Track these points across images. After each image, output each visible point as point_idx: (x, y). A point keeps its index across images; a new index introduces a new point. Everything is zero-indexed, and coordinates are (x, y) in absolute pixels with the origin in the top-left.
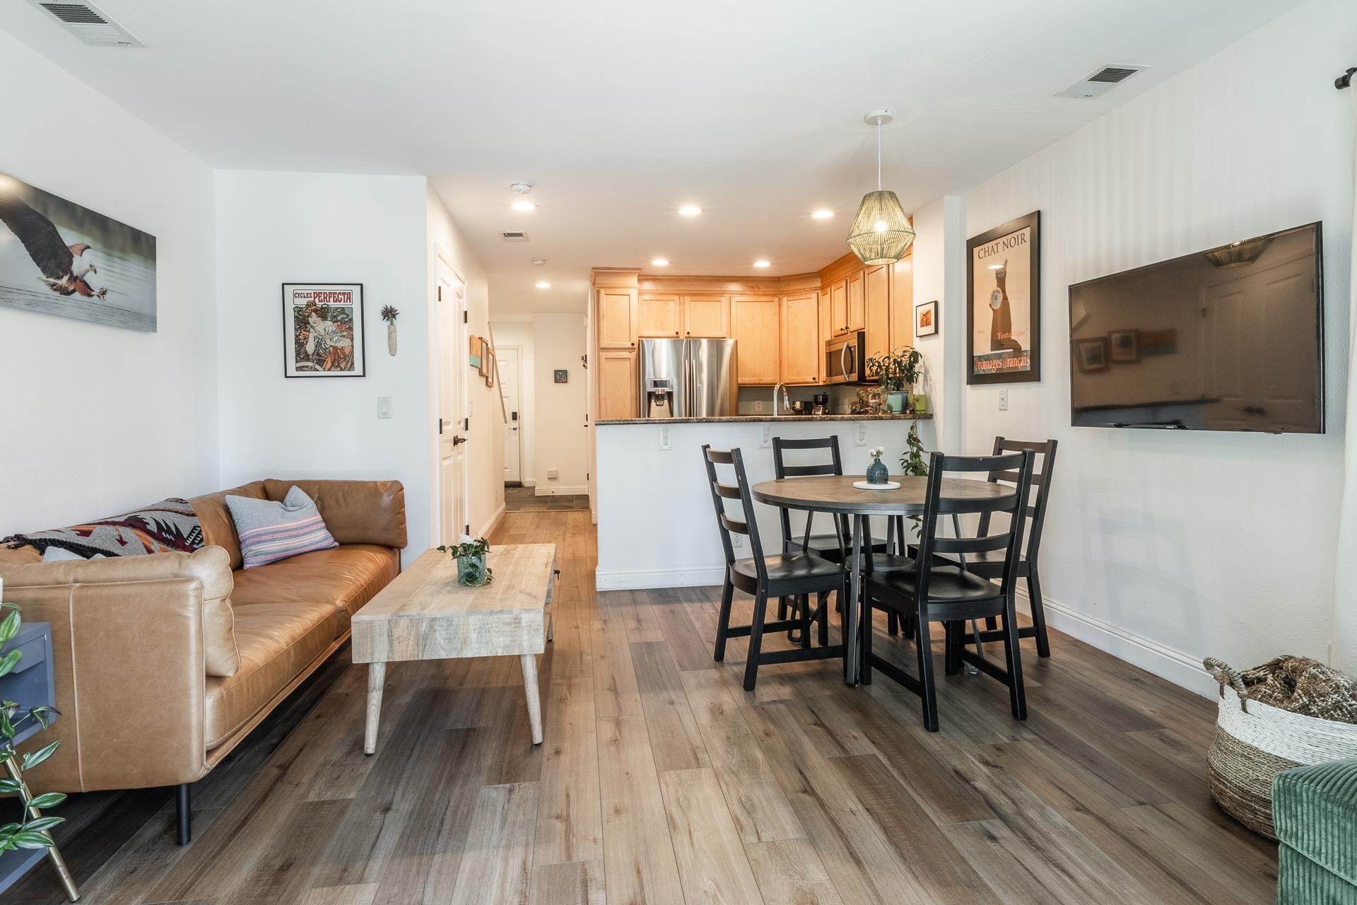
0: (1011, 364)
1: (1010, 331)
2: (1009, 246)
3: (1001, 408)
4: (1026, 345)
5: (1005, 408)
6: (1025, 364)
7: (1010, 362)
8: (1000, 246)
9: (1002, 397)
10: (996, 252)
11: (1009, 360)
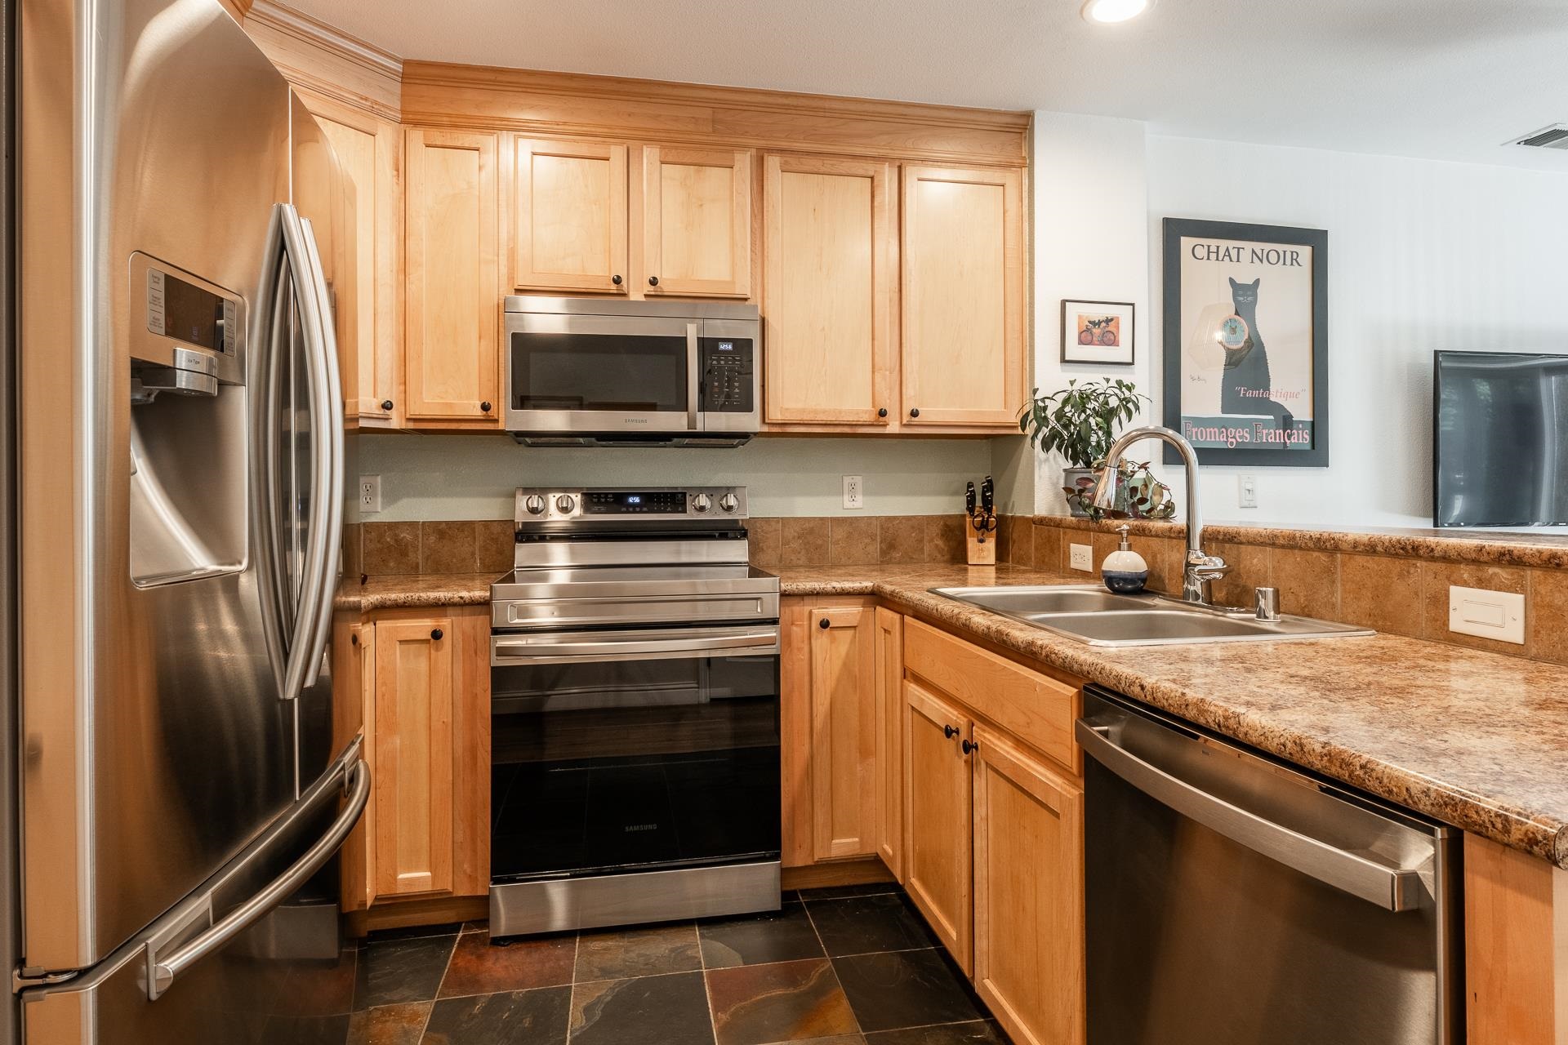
0: (1272, 437)
1: (1267, 388)
2: (1265, 260)
3: (1246, 503)
4: (1301, 411)
5: (1252, 504)
6: (1300, 439)
7: (1267, 435)
8: (1246, 255)
9: (1249, 486)
10: (1234, 258)
11: (1265, 432)
